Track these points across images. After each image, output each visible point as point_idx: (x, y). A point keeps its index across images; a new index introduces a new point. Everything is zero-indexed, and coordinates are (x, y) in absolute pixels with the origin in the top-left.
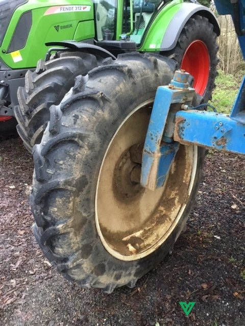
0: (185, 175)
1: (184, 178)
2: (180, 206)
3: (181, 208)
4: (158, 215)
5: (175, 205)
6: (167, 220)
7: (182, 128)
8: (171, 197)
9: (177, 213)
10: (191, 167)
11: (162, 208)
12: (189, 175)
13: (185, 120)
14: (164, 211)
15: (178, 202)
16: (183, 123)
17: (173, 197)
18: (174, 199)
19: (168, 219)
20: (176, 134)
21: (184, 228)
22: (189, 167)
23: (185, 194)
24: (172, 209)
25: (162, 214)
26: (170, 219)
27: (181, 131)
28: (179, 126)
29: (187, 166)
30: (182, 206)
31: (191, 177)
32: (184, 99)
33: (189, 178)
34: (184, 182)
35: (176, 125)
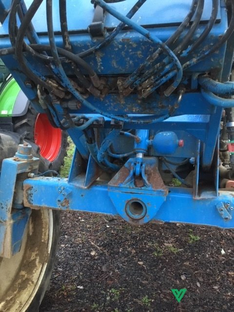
0: (43, 234)
1: (43, 237)
2: (41, 266)
3: (42, 268)
4: (20, 281)
5: (36, 266)
6: (29, 284)
7: (30, 195)
8: (32, 258)
9: (39, 274)
10: (48, 226)
11: (23, 273)
12: (47, 234)
13: (32, 187)
14: (26, 275)
15: (39, 262)
16: (31, 189)
17: (34, 258)
18: (35, 260)
19: (30, 282)
20: (25, 201)
21: (48, 288)
22: (46, 226)
23: (45, 253)
24: (34, 271)
25: (24, 279)
26: (33, 282)
27: (30, 197)
28: (27, 193)
29: (44, 226)
30: (43, 265)
31: (49, 235)
32: (29, 169)
33: (47, 237)
34: (43, 241)
35: (24, 192)
